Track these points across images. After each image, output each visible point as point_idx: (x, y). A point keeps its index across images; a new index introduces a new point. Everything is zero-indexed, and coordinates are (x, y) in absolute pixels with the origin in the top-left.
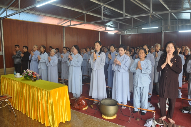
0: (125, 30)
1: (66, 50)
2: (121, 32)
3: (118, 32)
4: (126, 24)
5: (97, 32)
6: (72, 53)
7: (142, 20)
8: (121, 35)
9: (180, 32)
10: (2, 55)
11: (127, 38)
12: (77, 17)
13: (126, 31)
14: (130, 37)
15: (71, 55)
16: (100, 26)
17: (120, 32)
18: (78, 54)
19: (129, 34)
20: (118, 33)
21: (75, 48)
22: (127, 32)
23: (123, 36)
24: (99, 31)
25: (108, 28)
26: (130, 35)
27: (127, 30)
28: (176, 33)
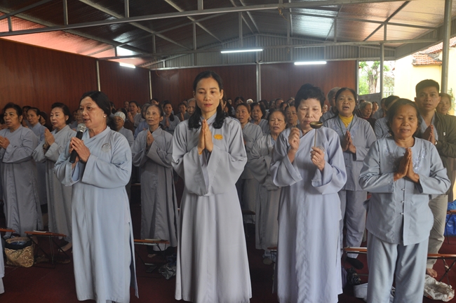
0: (163, 58)
1: (16, 116)
2: (152, 64)
3: (143, 64)
4: (170, 41)
5: (92, 61)
6: (82, 128)
7: (211, 31)
8: (152, 71)
9: (297, 63)
11: (169, 79)
12: (31, 7)
13: (164, 61)
14: (175, 77)
15: (79, 135)
16: (99, 43)
17: (150, 64)
18: (108, 128)
19: (173, 68)
20: (143, 66)
21: (94, 105)
22: (168, 62)
23: (156, 75)
24: (95, 59)
25: (121, 51)
26: (176, 71)
27: (167, 57)
28: (289, 66)
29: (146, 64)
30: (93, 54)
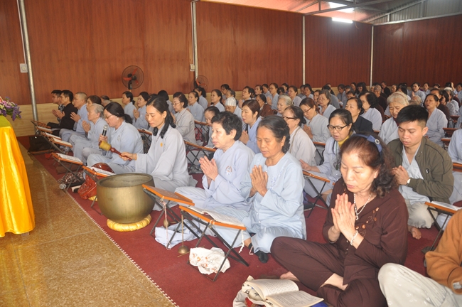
0: (388, 12)
2: (376, 18)
3: (367, 19)
5: (298, 17)
8: (375, 27)
10: (26, 72)
11: (392, 34)
13: (388, 14)
17: (374, 19)
19: (398, 22)
20: (367, 22)
22: (393, 16)
23: (380, 30)
24: (302, 15)
26: (401, 25)
27: (392, 10)
29: (370, 18)
30: (300, 10)
